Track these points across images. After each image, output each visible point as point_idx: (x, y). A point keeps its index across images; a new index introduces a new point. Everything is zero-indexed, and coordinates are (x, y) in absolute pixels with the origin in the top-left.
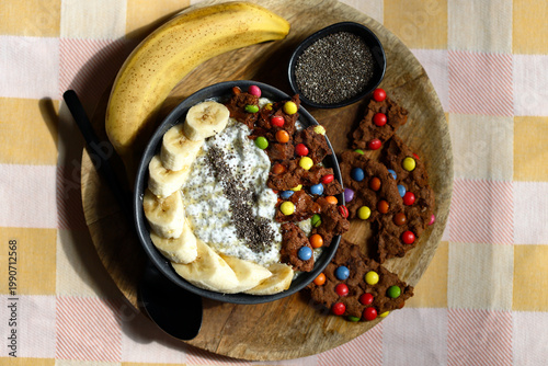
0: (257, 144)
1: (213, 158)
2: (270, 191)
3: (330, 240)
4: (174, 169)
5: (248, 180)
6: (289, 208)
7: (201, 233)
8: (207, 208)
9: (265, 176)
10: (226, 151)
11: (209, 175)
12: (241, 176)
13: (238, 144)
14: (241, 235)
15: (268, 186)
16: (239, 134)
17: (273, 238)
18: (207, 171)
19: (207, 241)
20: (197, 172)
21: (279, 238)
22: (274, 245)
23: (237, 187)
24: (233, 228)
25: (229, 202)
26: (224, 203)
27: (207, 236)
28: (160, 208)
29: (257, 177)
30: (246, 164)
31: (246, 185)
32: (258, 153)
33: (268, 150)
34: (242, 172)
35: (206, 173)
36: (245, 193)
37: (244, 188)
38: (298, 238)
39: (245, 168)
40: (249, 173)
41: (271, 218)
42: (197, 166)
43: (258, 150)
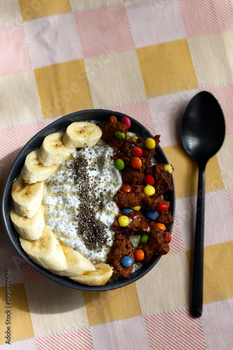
0: (116, 165)
1: (78, 165)
2: (115, 204)
3: (150, 257)
4: (45, 164)
5: (100, 191)
6: (125, 221)
7: (50, 220)
8: (61, 202)
10: (89, 163)
11: (71, 177)
12: (95, 186)
13: (100, 162)
14: (80, 232)
15: (114, 200)
16: (104, 153)
17: (105, 241)
19: (53, 228)
20: (62, 172)
21: (110, 243)
22: (104, 248)
23: (90, 193)
24: (76, 224)
25: (79, 203)
26: (75, 202)
27: (54, 225)
28: (24, 191)
29: (108, 190)
30: (103, 178)
31: (97, 195)
32: (114, 171)
33: (122, 172)
34: (97, 183)
35: (69, 175)
36: (95, 201)
37: (95, 196)
38: (125, 248)
39: (101, 181)
40: (102, 186)
41: (108, 226)
42: (64, 168)
43: (115, 169)
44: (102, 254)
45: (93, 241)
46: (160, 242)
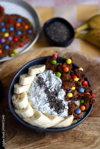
0: (57, 75)
1: (40, 82)
2: (63, 90)
5: (54, 88)
6: (70, 95)
7: (35, 107)
8: (37, 98)
9: (60, 85)
10: (44, 78)
11: (38, 86)
13: (49, 77)
14: (51, 107)
15: (61, 88)
16: (49, 72)
19: (38, 109)
20: (33, 86)
21: (67, 107)
22: (65, 110)
23: (49, 90)
24: (48, 104)
25: (46, 95)
26: (44, 95)
27: (37, 108)
28: (18, 99)
29: (57, 87)
30: (52, 83)
32: (57, 79)
33: (61, 78)
34: (51, 85)
35: (36, 86)
36: (53, 93)
37: (52, 91)
38: (75, 107)
39: (52, 84)
40: (53, 86)
41: (63, 100)
42: (33, 84)
43: (57, 77)
44: (65, 113)
45: (59, 109)
46: (90, 97)
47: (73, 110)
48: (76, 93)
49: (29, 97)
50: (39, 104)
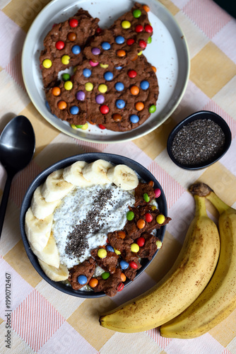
0: (128, 214)
1: (104, 195)
2: (106, 238)
3: (99, 290)
4: (84, 176)
5: (104, 222)
6: (103, 254)
7: (57, 213)
8: (74, 208)
9: (112, 230)
10: (113, 198)
11: (94, 197)
12: (103, 216)
13: (120, 204)
14: (70, 238)
15: (108, 234)
16: (127, 200)
17: (80, 256)
18: (95, 195)
19: (55, 220)
20: (91, 190)
21: (82, 260)
22: (76, 259)
23: (97, 218)
24: (72, 230)
25: (85, 218)
26: (83, 216)
27: (58, 218)
28: (57, 181)
29: (109, 225)
30: (112, 215)
31: (100, 223)
32: (123, 217)
33: (129, 222)
34: (106, 215)
36: (96, 225)
37: (98, 222)
38: (88, 271)
39: (110, 216)
40: (108, 219)
41: (90, 248)
42: (94, 188)
43: (125, 216)
44: (72, 262)
45: (73, 250)
46: (113, 285)
47: (81, 271)
48: (113, 260)
49: (69, 195)
50: (65, 217)
